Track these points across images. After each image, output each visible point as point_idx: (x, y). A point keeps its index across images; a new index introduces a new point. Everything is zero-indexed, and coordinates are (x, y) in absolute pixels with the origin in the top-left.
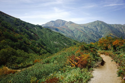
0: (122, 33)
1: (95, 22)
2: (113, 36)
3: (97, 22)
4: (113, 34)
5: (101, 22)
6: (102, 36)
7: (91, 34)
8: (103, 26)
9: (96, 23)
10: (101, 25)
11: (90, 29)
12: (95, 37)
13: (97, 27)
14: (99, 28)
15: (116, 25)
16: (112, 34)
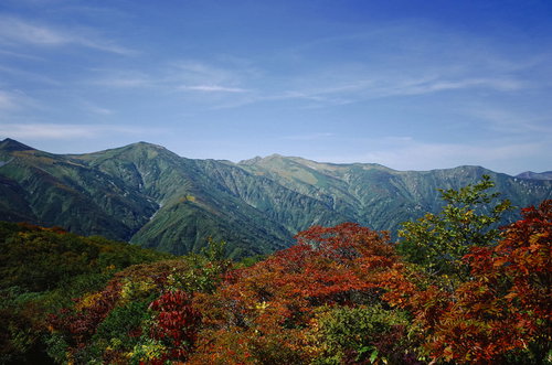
0: (230, 192)
1: (130, 148)
2: (194, 206)
3: (139, 149)
4: (197, 199)
5: (154, 147)
6: (158, 207)
7: (109, 200)
8: (163, 166)
9: (137, 153)
10: (154, 161)
11: (106, 177)
12: (129, 209)
13: (140, 170)
14: (145, 175)
15: (212, 161)
16: (192, 199)
